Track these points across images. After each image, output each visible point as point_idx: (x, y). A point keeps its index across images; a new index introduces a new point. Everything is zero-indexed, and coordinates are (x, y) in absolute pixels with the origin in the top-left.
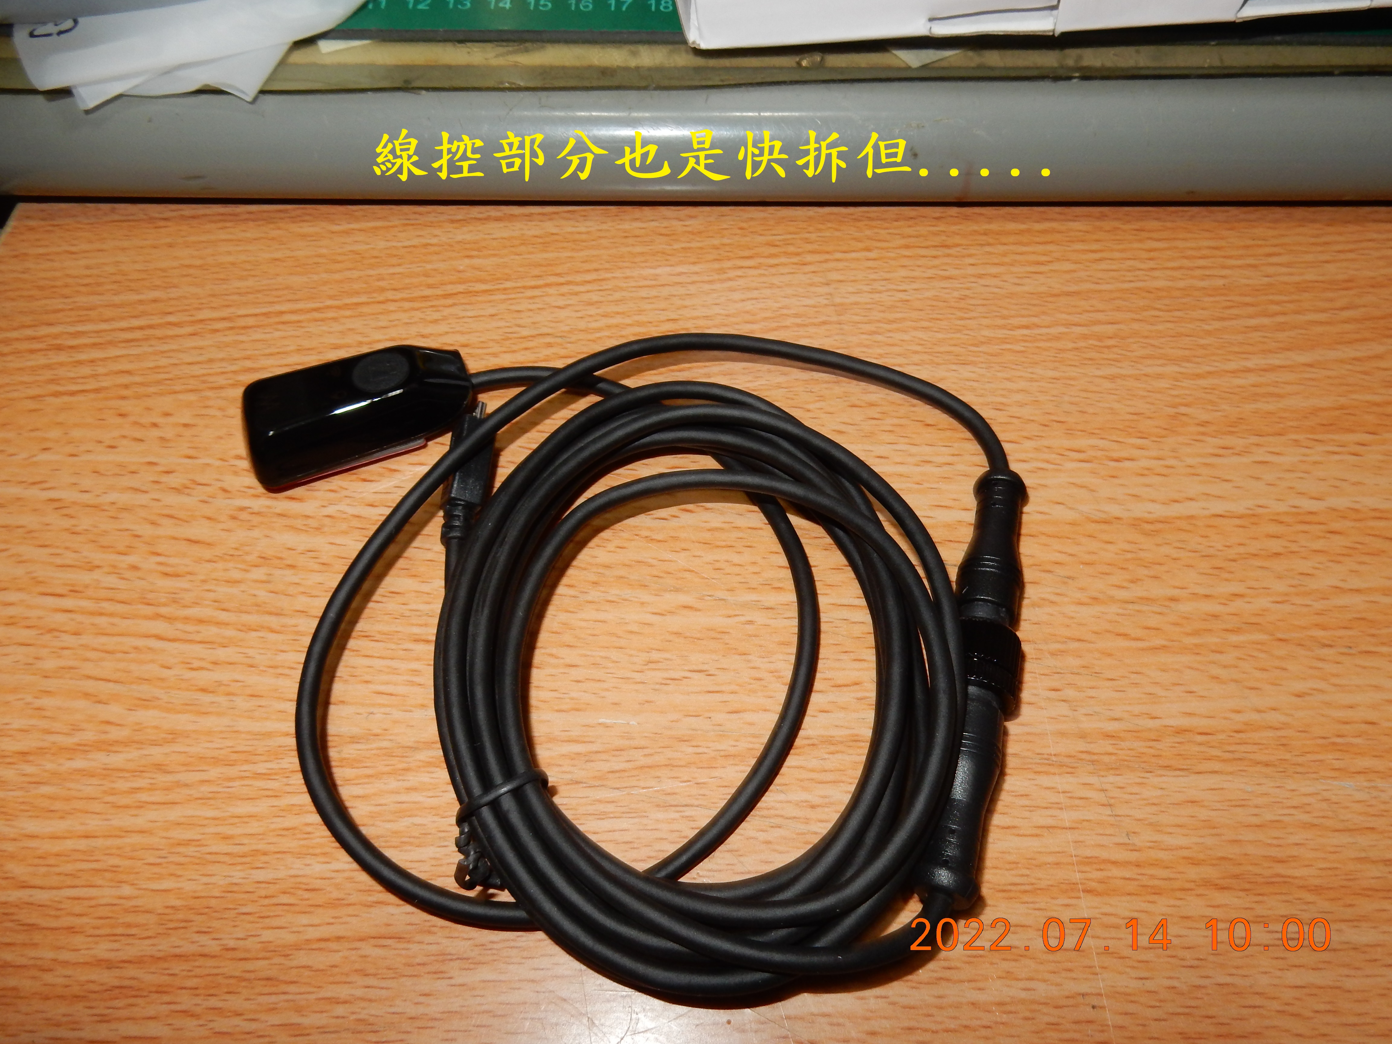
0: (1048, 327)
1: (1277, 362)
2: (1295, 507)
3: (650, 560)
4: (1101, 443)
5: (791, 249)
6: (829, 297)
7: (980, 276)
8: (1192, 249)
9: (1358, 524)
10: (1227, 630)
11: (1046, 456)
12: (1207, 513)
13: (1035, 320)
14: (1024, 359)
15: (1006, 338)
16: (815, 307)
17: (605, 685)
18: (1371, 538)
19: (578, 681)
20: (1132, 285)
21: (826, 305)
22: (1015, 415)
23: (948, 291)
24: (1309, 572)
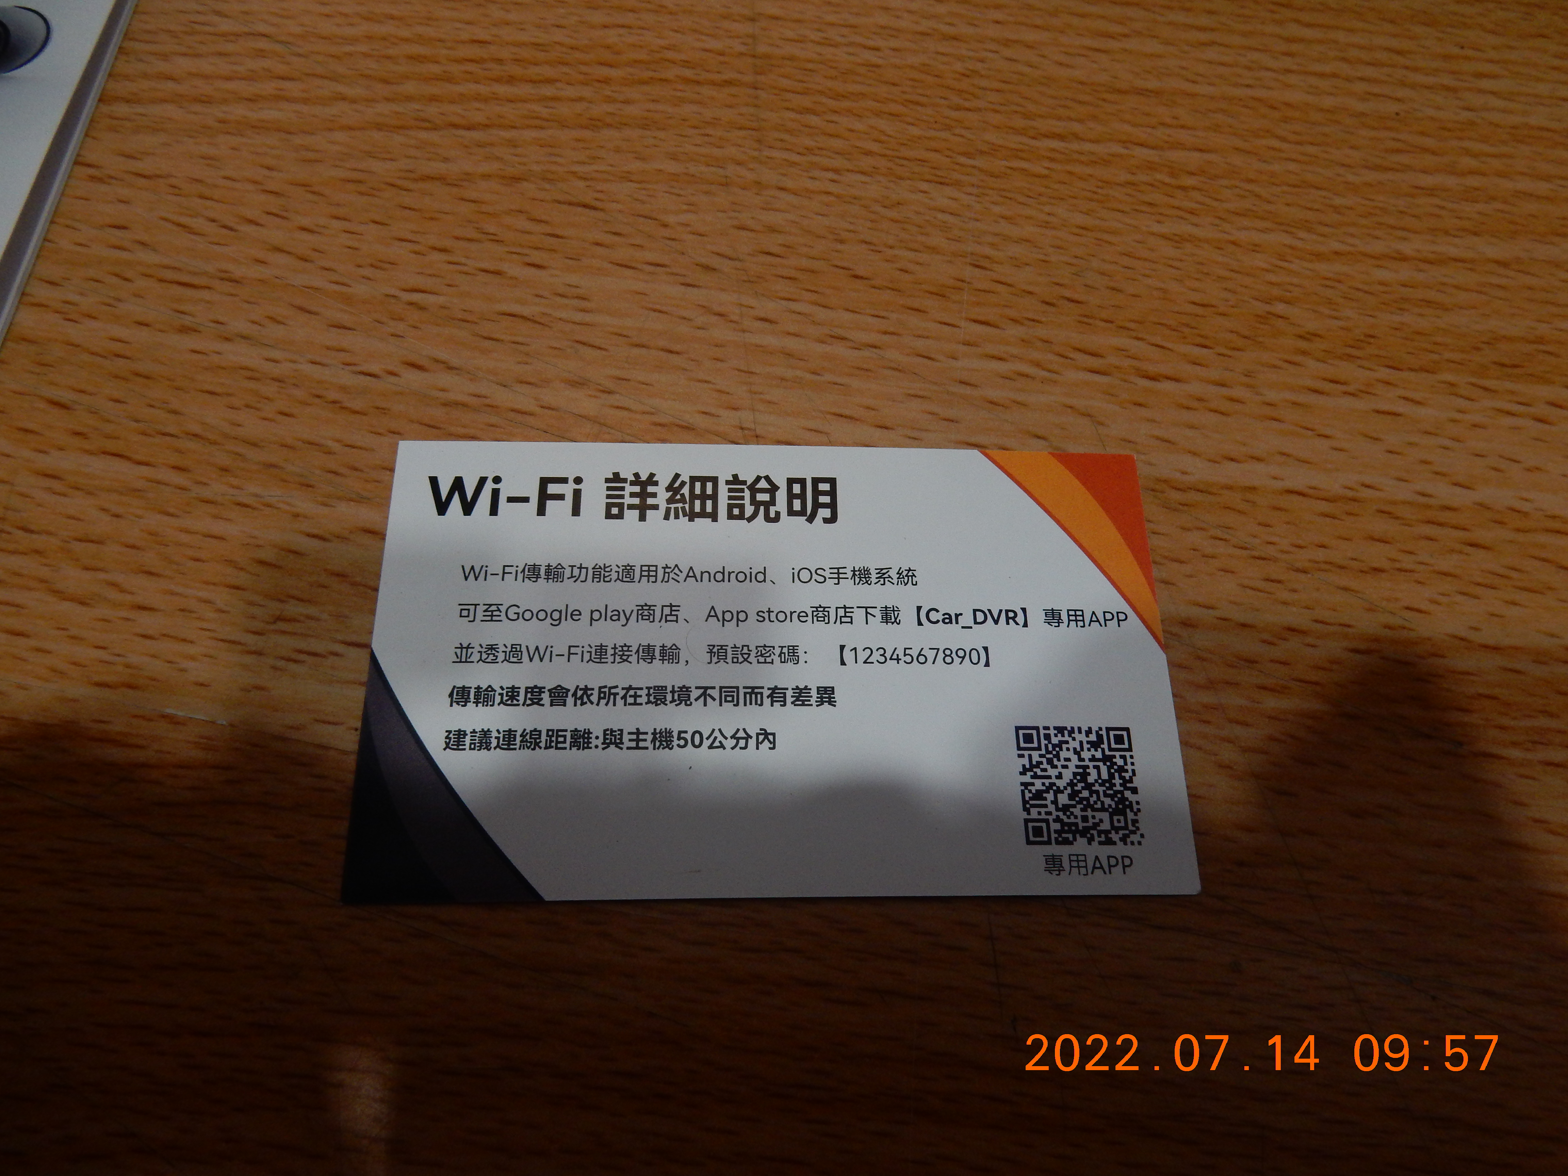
1: (1454, 252)
2: (1424, 495)
3: (330, 443)
4: (1135, 346)
6: (750, 41)
7: (1007, 43)
8: (1361, 48)
9: (1521, 537)
10: (1264, 688)
11: (1036, 355)
12: (1279, 485)
13: (1077, 127)
14: (1043, 190)
16: (722, 54)
17: (192, 650)
18: (1537, 564)
19: (145, 636)
20: (1250, 92)
21: (742, 54)
22: (1003, 279)
23: (945, 59)
24: (1423, 607)
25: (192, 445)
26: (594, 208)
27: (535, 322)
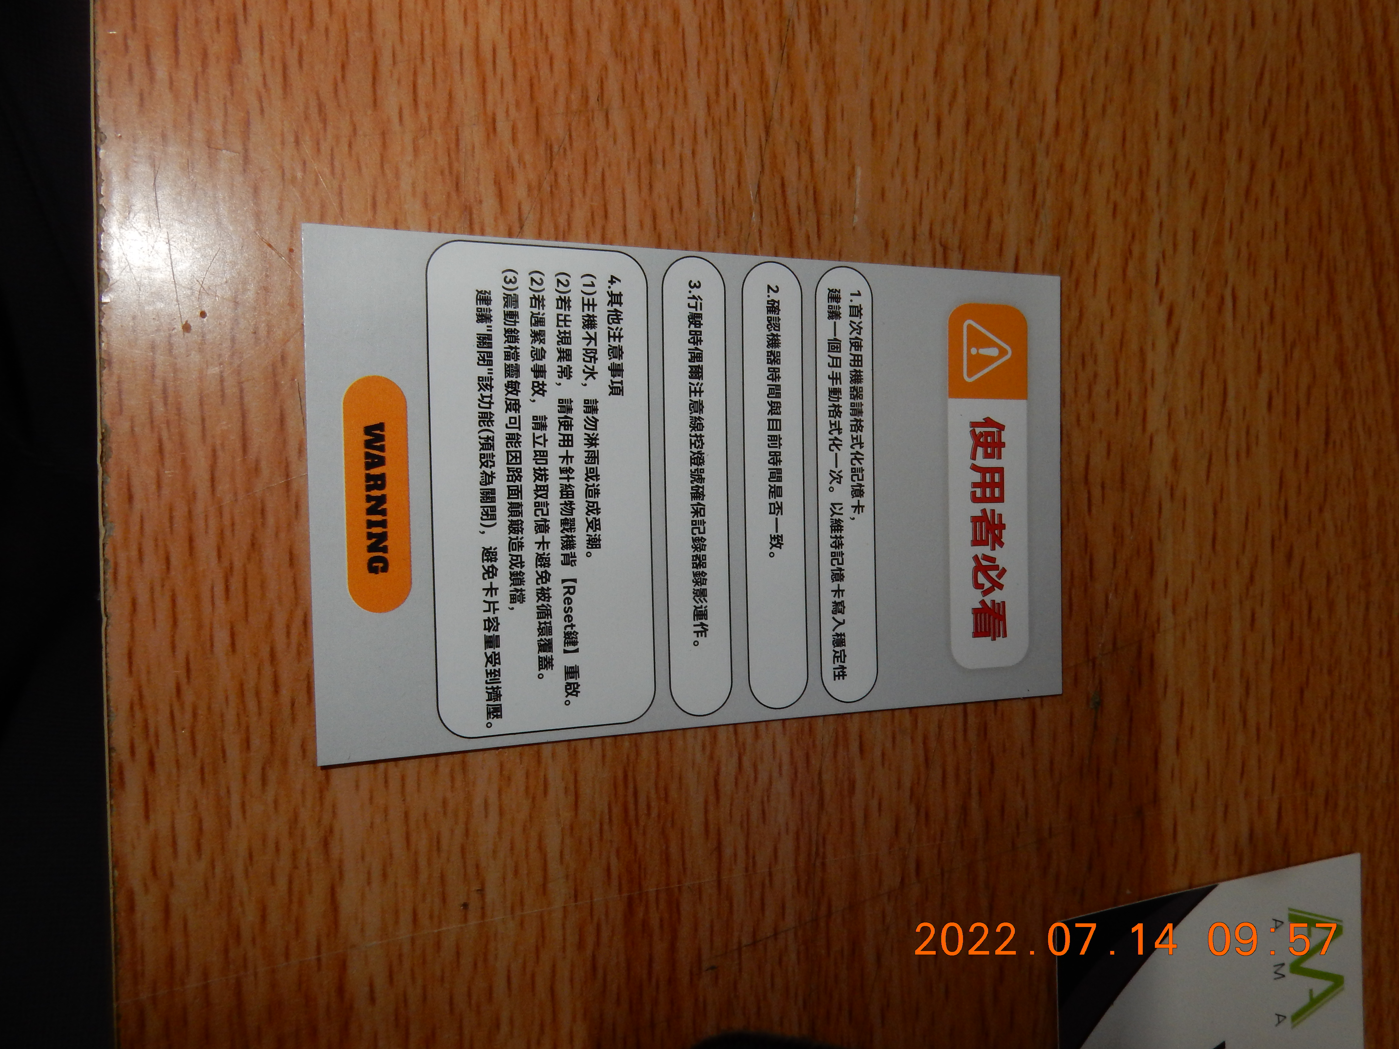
25: (1078, 131)
26: (1326, 443)
27: (1222, 413)
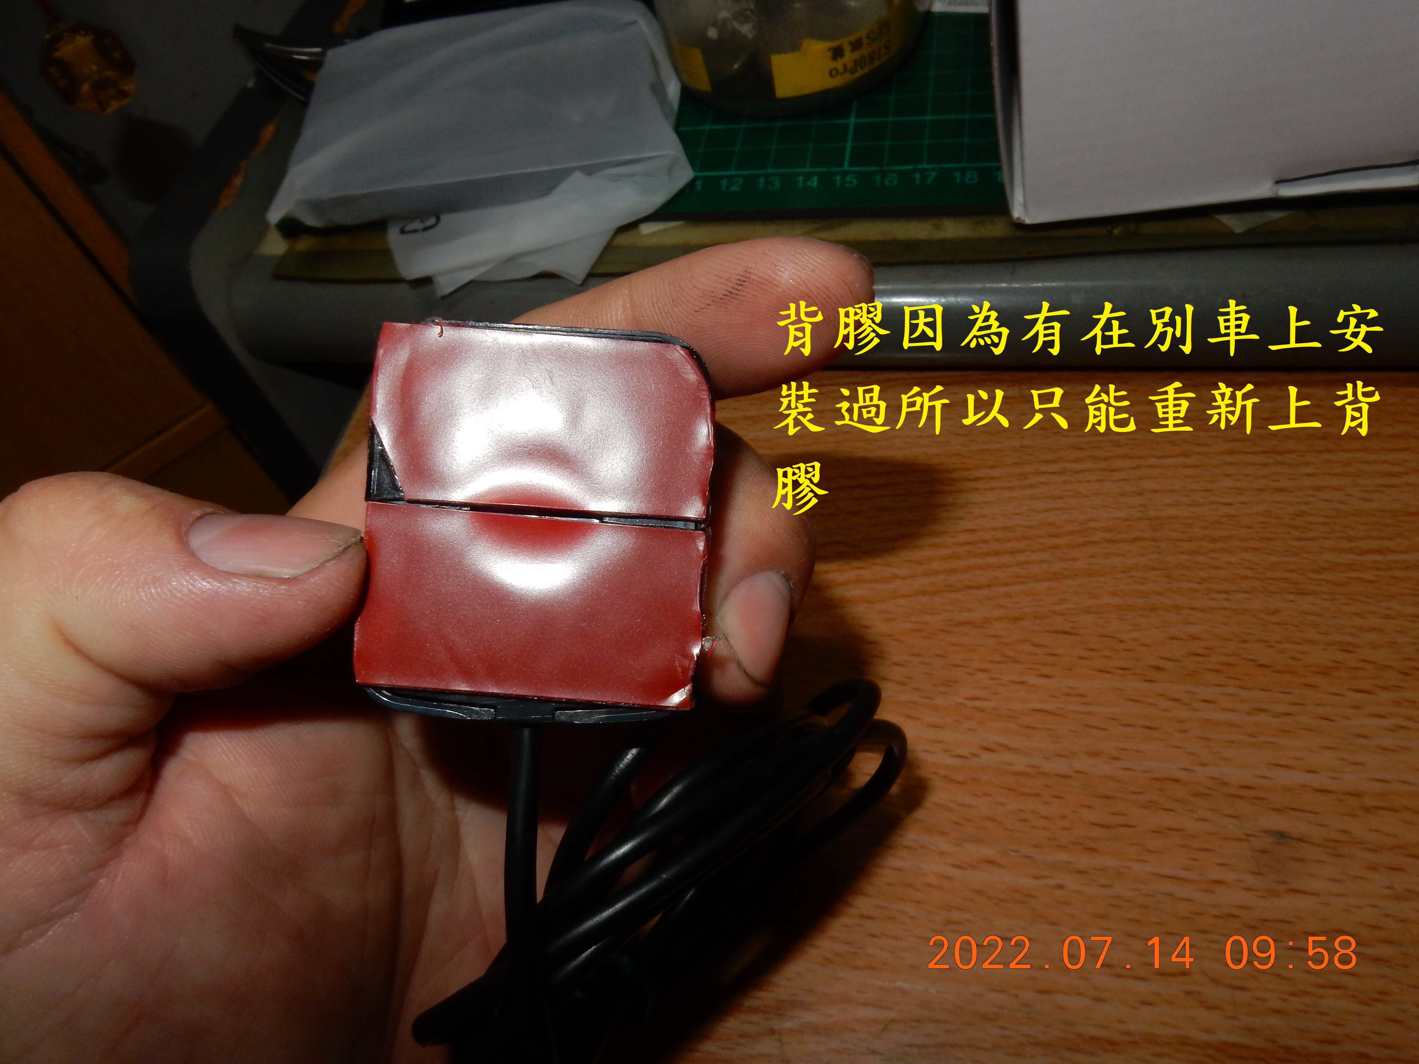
0: (1406, 552)
5: (1098, 453)
15: (1353, 564)
